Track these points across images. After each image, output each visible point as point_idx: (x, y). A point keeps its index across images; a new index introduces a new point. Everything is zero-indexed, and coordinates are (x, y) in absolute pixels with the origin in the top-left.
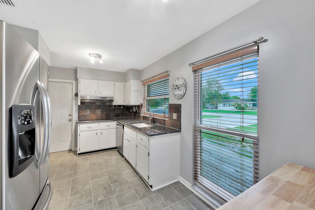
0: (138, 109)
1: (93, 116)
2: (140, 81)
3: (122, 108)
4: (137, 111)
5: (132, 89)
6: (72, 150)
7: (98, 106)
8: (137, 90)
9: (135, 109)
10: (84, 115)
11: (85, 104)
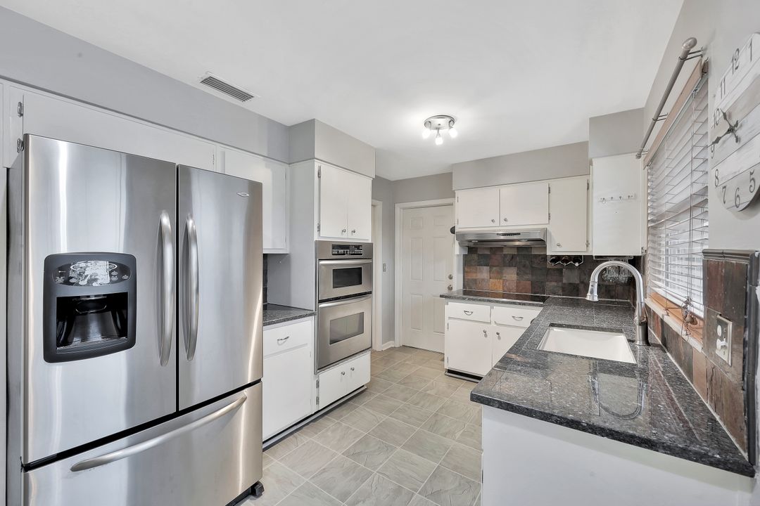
1: (496, 285)
3: (577, 264)
5: (599, 194)
7: (508, 259)
8: (626, 197)
10: (475, 280)
11: (476, 251)
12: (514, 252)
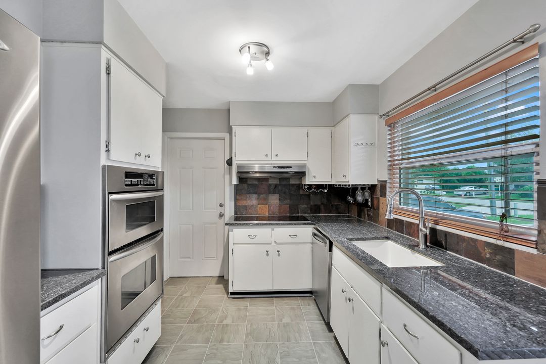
0: (372, 195)
1: (263, 210)
2: (377, 117)
3: (326, 191)
4: (367, 201)
5: (354, 140)
6: (224, 276)
7: (273, 187)
8: (369, 144)
9: (363, 195)
10: (246, 207)
11: (246, 181)
12: (277, 182)
